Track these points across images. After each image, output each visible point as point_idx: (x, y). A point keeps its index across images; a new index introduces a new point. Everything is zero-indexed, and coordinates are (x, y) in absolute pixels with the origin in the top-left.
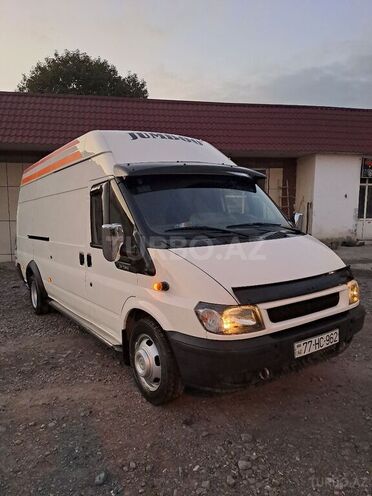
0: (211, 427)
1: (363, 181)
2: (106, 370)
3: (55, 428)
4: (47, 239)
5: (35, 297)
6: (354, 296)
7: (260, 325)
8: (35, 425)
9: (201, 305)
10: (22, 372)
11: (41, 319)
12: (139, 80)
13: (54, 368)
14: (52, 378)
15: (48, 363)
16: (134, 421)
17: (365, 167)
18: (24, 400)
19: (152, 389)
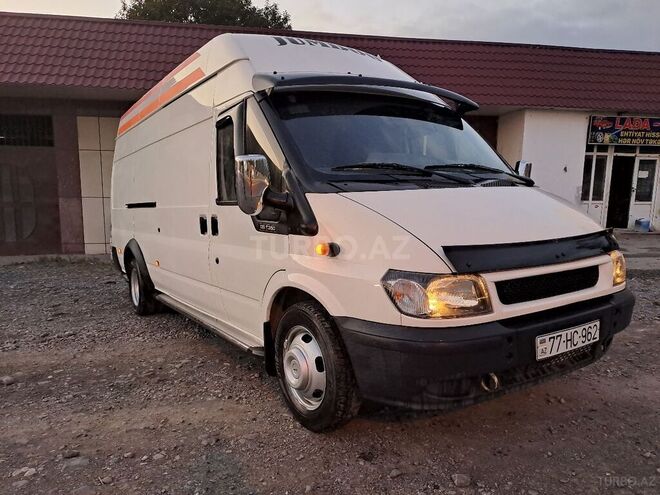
0: (403, 463)
1: (589, 148)
2: (239, 384)
3: (162, 461)
4: (153, 205)
5: (136, 290)
6: (618, 276)
7: (485, 307)
8: (133, 456)
9: (391, 274)
10: (117, 387)
11: (144, 321)
12: (281, 12)
13: (162, 381)
14: (160, 394)
15: (153, 375)
16: (284, 453)
17: (593, 129)
18: (118, 422)
19: (310, 408)
